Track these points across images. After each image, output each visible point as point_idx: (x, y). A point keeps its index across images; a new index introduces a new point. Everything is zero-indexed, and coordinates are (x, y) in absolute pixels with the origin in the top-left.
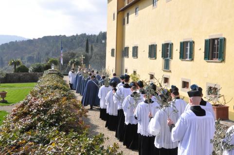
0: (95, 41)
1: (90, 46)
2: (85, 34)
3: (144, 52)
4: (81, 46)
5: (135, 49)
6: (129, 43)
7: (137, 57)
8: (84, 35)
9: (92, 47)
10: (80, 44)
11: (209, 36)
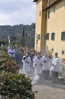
0: (29, 29)
1: (25, 32)
2: (22, 25)
3: (58, 36)
4: (20, 32)
5: (53, 35)
6: (49, 31)
7: (54, 40)
9: (27, 33)
10: (19, 31)
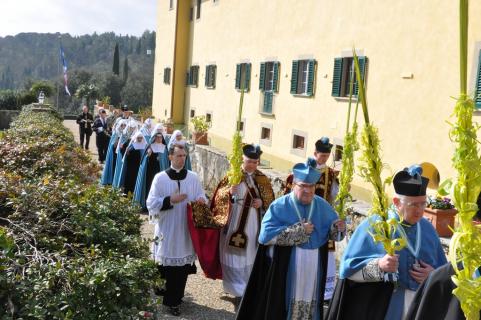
0: (134, 50)
1: (122, 60)
2: (113, 34)
3: (226, 77)
4: (104, 58)
5: (211, 71)
6: (200, 58)
7: (214, 87)
8: (109, 37)
9: (126, 63)
10: (101, 55)
11: (343, 52)
